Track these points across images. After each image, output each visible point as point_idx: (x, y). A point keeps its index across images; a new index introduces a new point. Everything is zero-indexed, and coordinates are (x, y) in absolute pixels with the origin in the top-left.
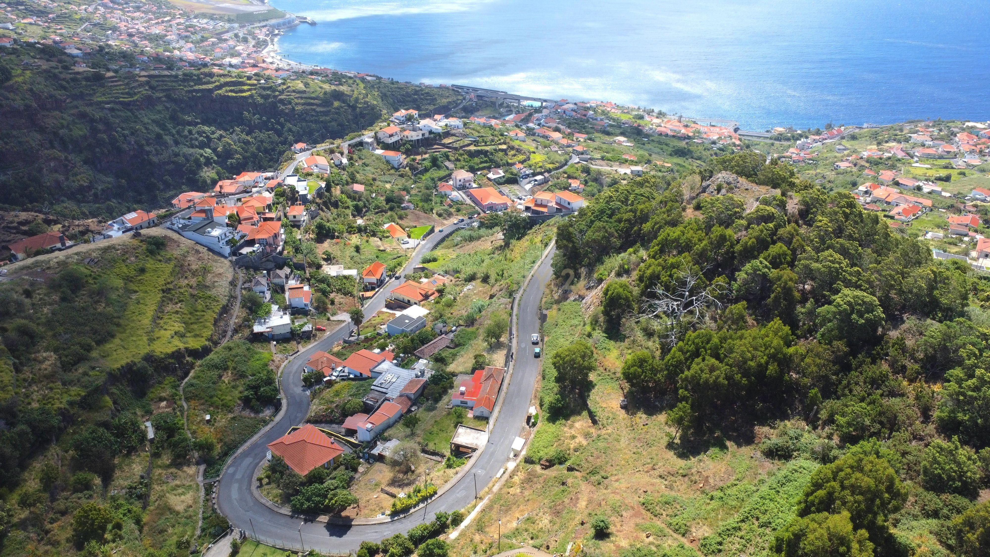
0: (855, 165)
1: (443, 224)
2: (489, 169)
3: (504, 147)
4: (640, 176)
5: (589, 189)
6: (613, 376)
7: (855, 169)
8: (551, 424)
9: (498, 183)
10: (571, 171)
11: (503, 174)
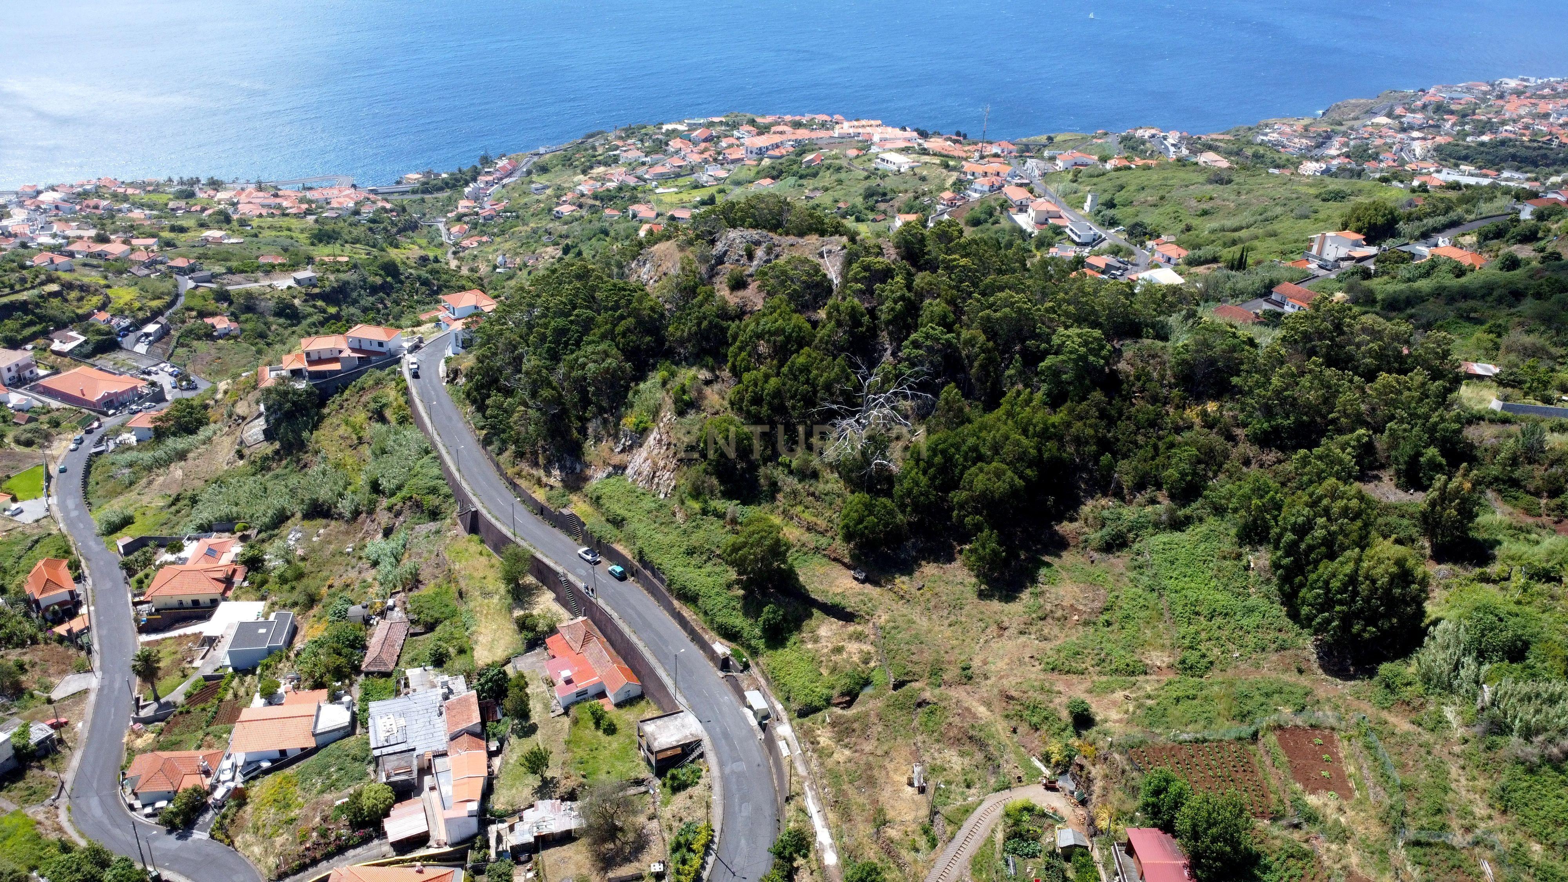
0: (581, 206)
1: (54, 458)
2: (45, 334)
3: (54, 287)
4: (315, 286)
5: (248, 326)
6: (805, 549)
7: (584, 212)
8: (780, 651)
9: (81, 355)
10: (197, 303)
11: (82, 339)
